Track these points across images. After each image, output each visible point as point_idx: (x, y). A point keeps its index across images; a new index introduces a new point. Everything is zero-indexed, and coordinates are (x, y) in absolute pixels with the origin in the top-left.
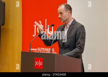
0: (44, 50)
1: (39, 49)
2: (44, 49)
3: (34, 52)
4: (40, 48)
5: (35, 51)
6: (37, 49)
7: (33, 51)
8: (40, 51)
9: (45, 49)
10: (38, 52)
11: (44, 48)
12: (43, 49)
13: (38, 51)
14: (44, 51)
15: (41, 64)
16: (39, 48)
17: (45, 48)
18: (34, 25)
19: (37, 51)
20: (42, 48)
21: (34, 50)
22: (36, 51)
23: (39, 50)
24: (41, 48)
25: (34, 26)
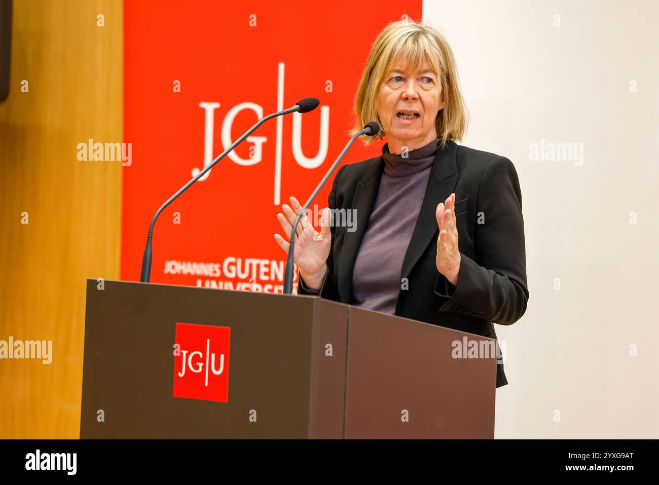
0: (268, 274)
1: (235, 264)
2: (263, 270)
3: (199, 284)
4: (239, 262)
5: (204, 278)
6: (217, 266)
7: (196, 277)
8: (236, 281)
9: (274, 264)
10: (229, 286)
11: (266, 262)
12: (258, 266)
13: (223, 278)
14: (263, 283)
15: (217, 368)
16: (231, 259)
17: (271, 260)
18: (203, 105)
19: (217, 280)
20: (255, 262)
21: (199, 272)
22: (211, 279)
23: (232, 275)
24: (248, 262)
25: (203, 111)
